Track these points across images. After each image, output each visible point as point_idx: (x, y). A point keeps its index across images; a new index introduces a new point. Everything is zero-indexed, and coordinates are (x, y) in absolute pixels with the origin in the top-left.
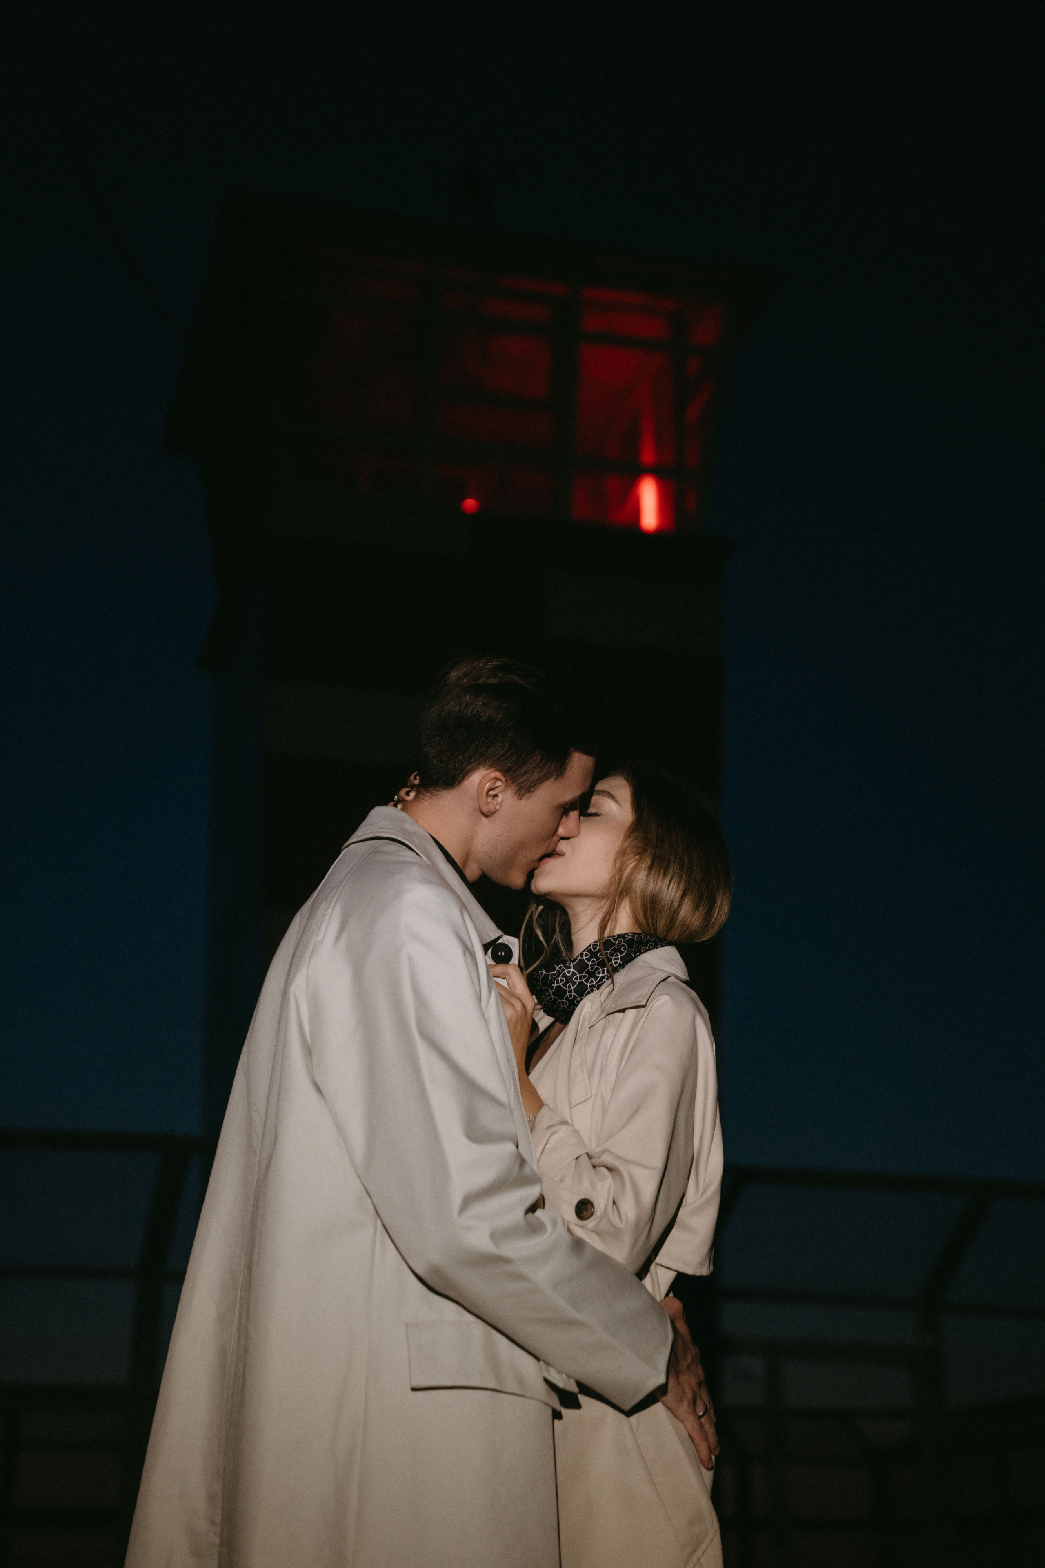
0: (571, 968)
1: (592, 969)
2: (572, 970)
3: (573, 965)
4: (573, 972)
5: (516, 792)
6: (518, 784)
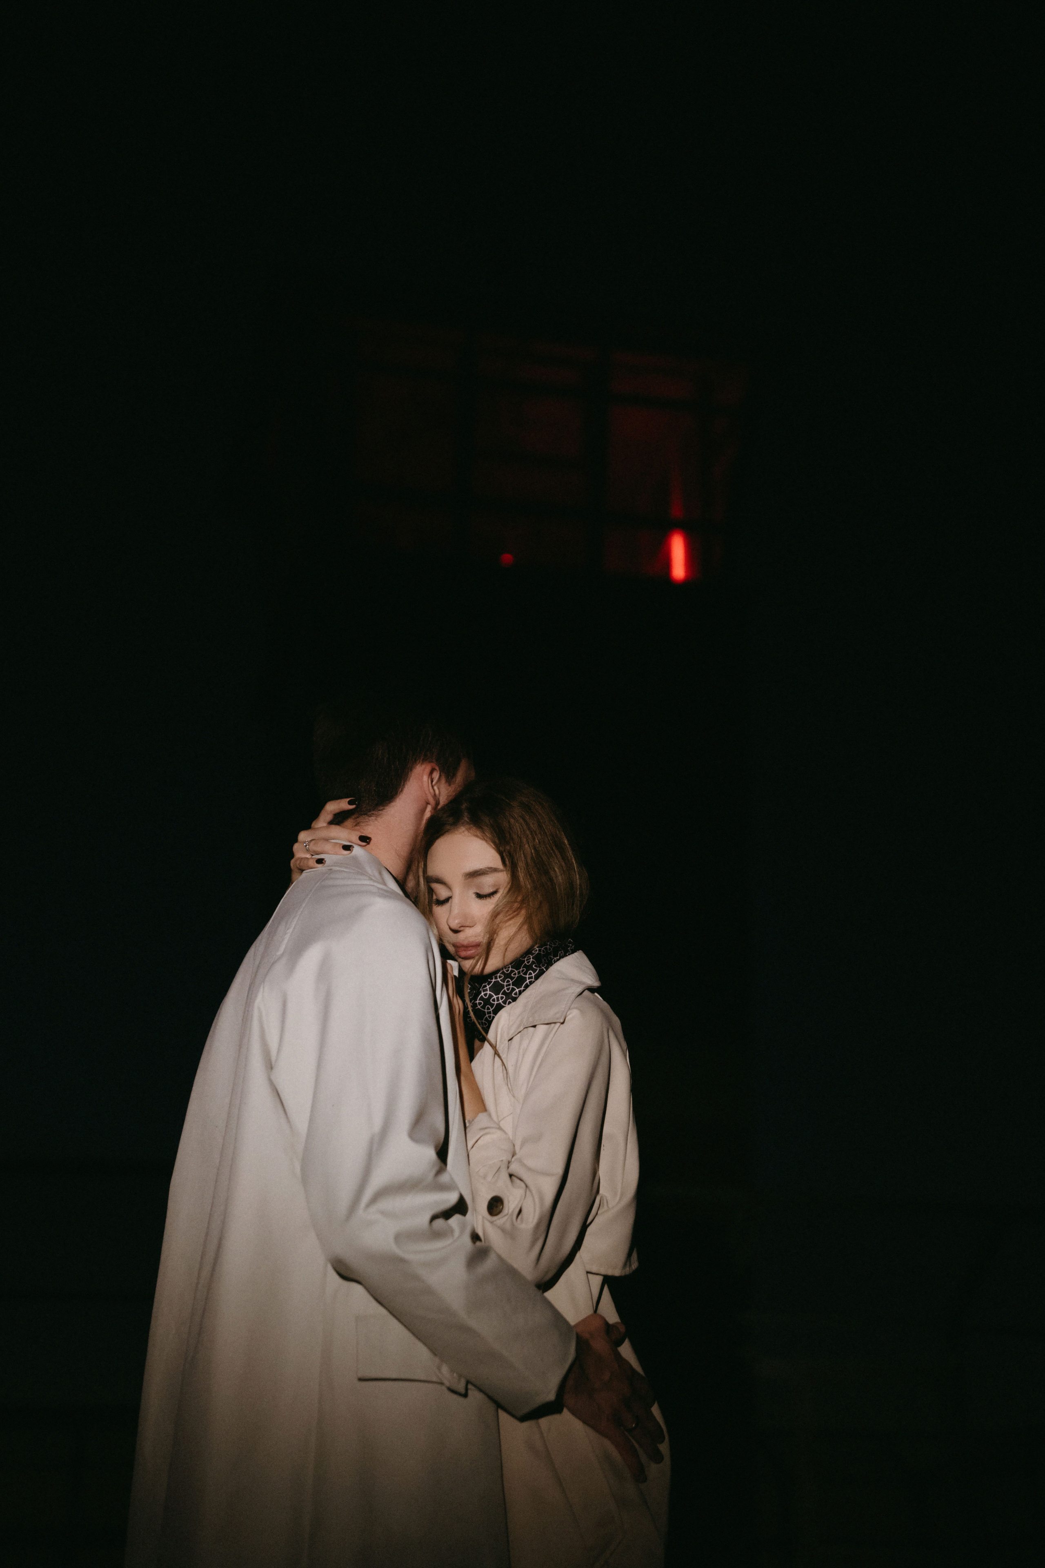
0: (487, 991)
1: (508, 989)
2: (488, 992)
3: (489, 988)
4: (490, 994)
5: (446, 779)
6: (446, 770)
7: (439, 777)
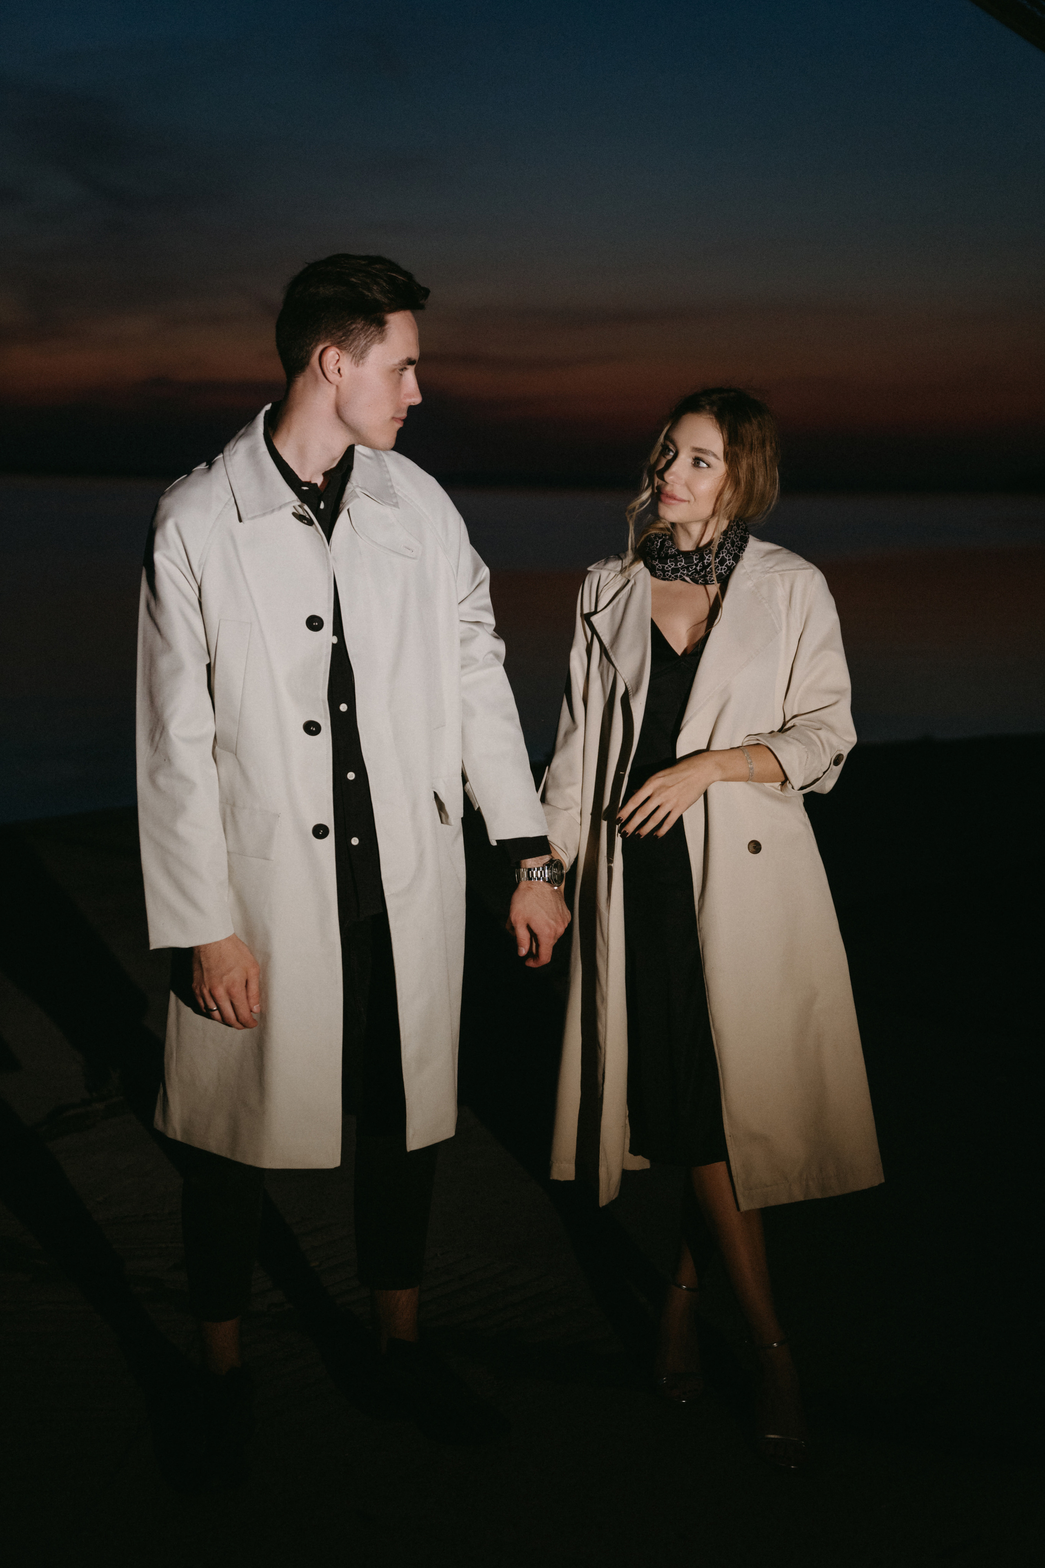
5: (352, 360)
6: (351, 353)
7: (338, 358)
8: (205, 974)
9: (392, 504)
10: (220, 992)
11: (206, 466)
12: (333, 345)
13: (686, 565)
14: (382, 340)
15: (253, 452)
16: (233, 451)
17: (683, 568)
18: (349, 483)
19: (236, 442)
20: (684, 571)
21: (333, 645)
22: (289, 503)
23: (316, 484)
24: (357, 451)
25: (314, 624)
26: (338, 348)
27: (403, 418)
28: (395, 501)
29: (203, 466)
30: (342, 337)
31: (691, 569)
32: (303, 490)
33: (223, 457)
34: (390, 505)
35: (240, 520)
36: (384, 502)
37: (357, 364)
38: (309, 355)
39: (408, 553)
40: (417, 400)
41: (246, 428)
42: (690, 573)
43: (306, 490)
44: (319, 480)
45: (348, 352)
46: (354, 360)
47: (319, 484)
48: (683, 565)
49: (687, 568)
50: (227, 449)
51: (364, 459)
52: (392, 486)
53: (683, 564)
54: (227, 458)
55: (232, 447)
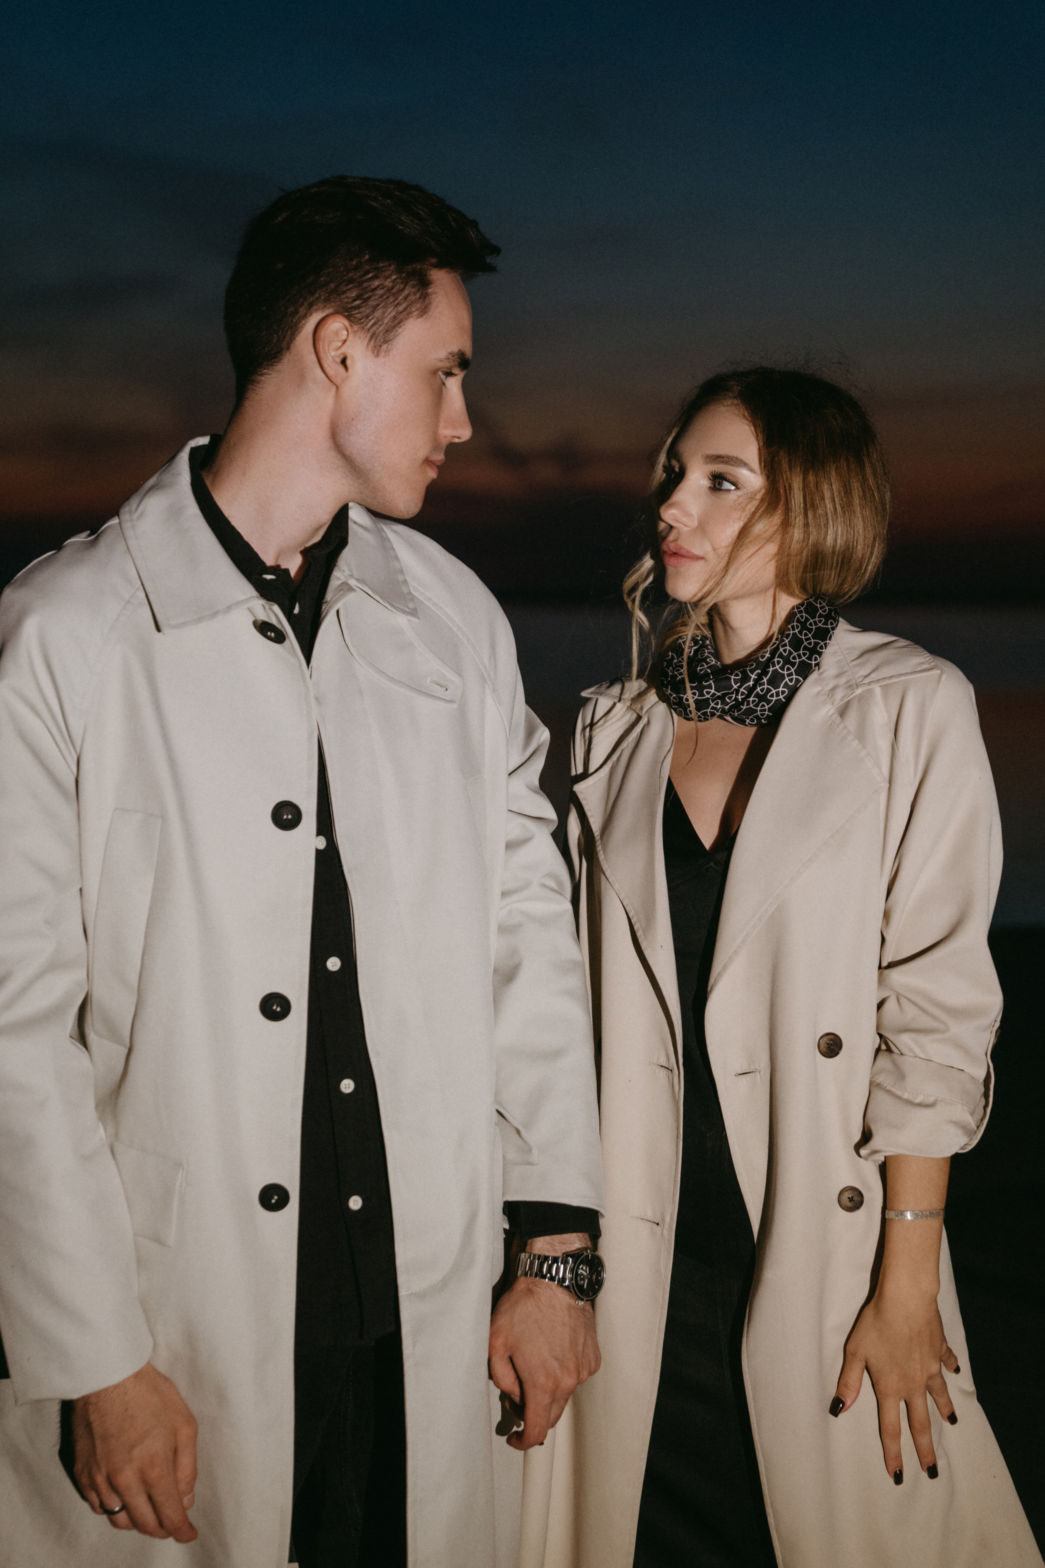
5: (368, 344)
6: (369, 329)
7: (344, 337)
8: (98, 1443)
9: (407, 610)
10: (128, 1478)
11: (89, 535)
12: (336, 313)
13: (719, 694)
14: (424, 311)
15: (175, 513)
16: (137, 514)
17: (714, 698)
18: (336, 569)
19: (141, 500)
20: (717, 704)
21: (318, 851)
22: (243, 601)
23: (287, 571)
24: (352, 520)
25: (285, 817)
26: (348, 318)
27: (438, 464)
28: (411, 606)
29: (81, 538)
30: (354, 301)
31: (728, 700)
32: (265, 579)
33: (120, 522)
34: (404, 612)
35: (158, 629)
36: (393, 606)
37: (377, 351)
38: (294, 329)
39: (439, 692)
40: (465, 433)
41: (159, 476)
42: (727, 707)
43: (271, 580)
44: (293, 564)
45: (363, 328)
46: (372, 344)
47: (293, 573)
48: (714, 694)
49: (722, 698)
50: (125, 511)
51: (360, 531)
52: (405, 582)
53: (713, 691)
54: (127, 525)
55: (134, 506)
